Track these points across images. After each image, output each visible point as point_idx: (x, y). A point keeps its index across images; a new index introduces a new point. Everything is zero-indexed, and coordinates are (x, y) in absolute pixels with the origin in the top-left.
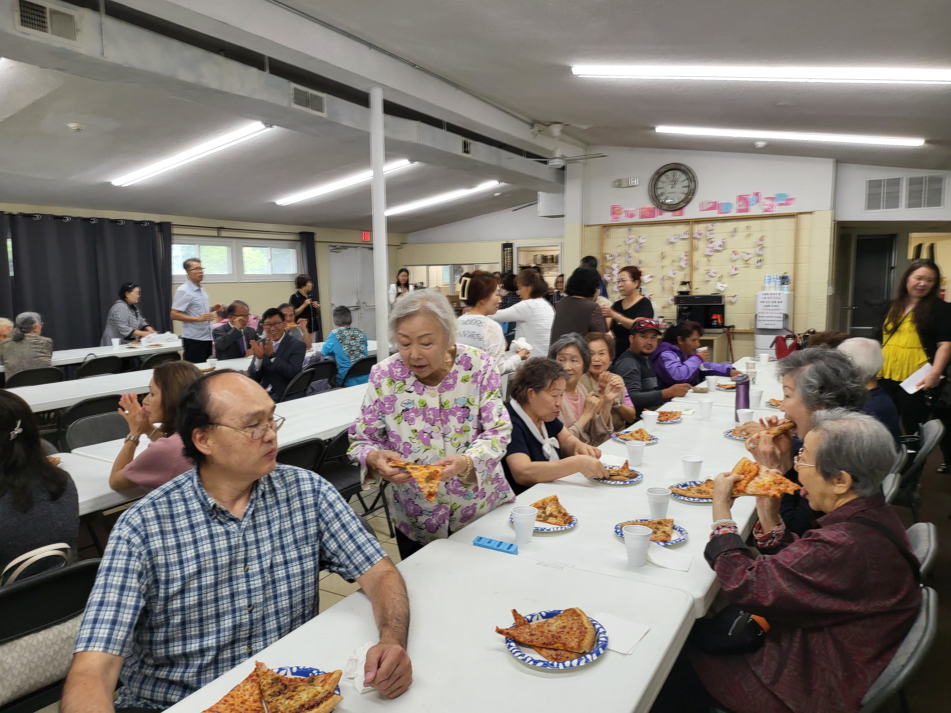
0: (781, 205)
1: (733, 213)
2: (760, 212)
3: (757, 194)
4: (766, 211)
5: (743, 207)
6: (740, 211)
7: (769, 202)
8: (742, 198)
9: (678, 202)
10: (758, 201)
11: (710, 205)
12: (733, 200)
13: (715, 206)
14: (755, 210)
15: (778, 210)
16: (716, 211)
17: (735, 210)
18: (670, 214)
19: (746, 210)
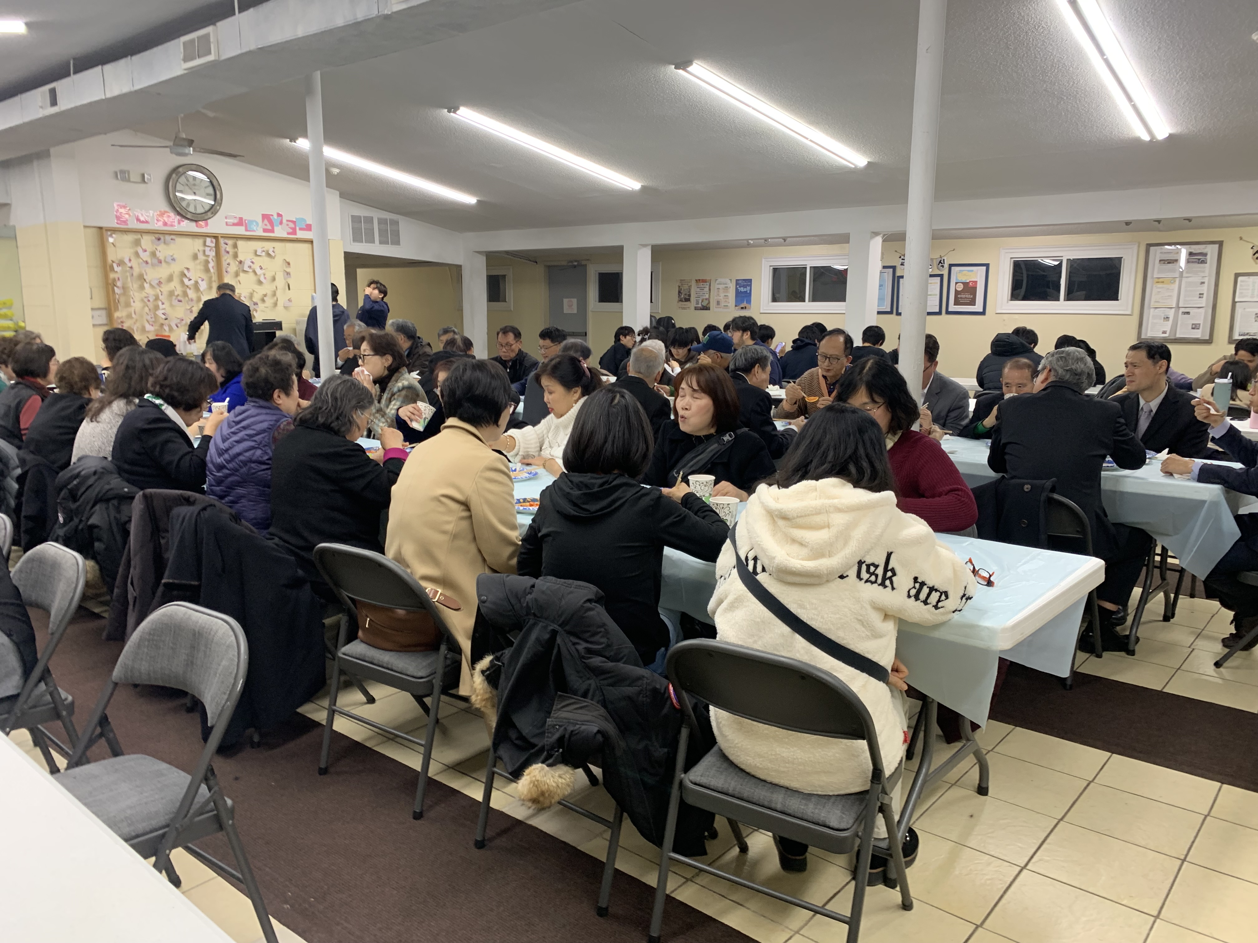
0: (301, 229)
1: (260, 233)
2: (284, 235)
3: (279, 215)
4: (288, 234)
5: (269, 227)
6: (265, 230)
7: (292, 225)
8: (265, 217)
9: (203, 211)
10: (281, 223)
11: (236, 221)
12: (260, 219)
13: (240, 222)
14: (280, 232)
15: (301, 235)
16: (243, 228)
17: (262, 230)
18: (194, 224)
19: (272, 231)
